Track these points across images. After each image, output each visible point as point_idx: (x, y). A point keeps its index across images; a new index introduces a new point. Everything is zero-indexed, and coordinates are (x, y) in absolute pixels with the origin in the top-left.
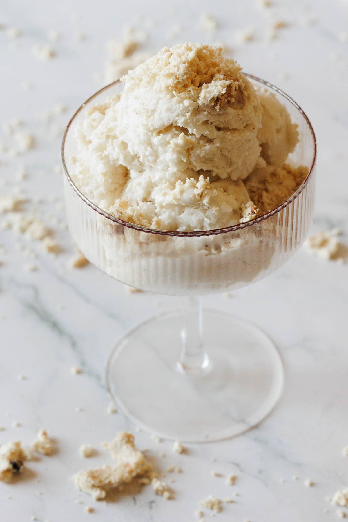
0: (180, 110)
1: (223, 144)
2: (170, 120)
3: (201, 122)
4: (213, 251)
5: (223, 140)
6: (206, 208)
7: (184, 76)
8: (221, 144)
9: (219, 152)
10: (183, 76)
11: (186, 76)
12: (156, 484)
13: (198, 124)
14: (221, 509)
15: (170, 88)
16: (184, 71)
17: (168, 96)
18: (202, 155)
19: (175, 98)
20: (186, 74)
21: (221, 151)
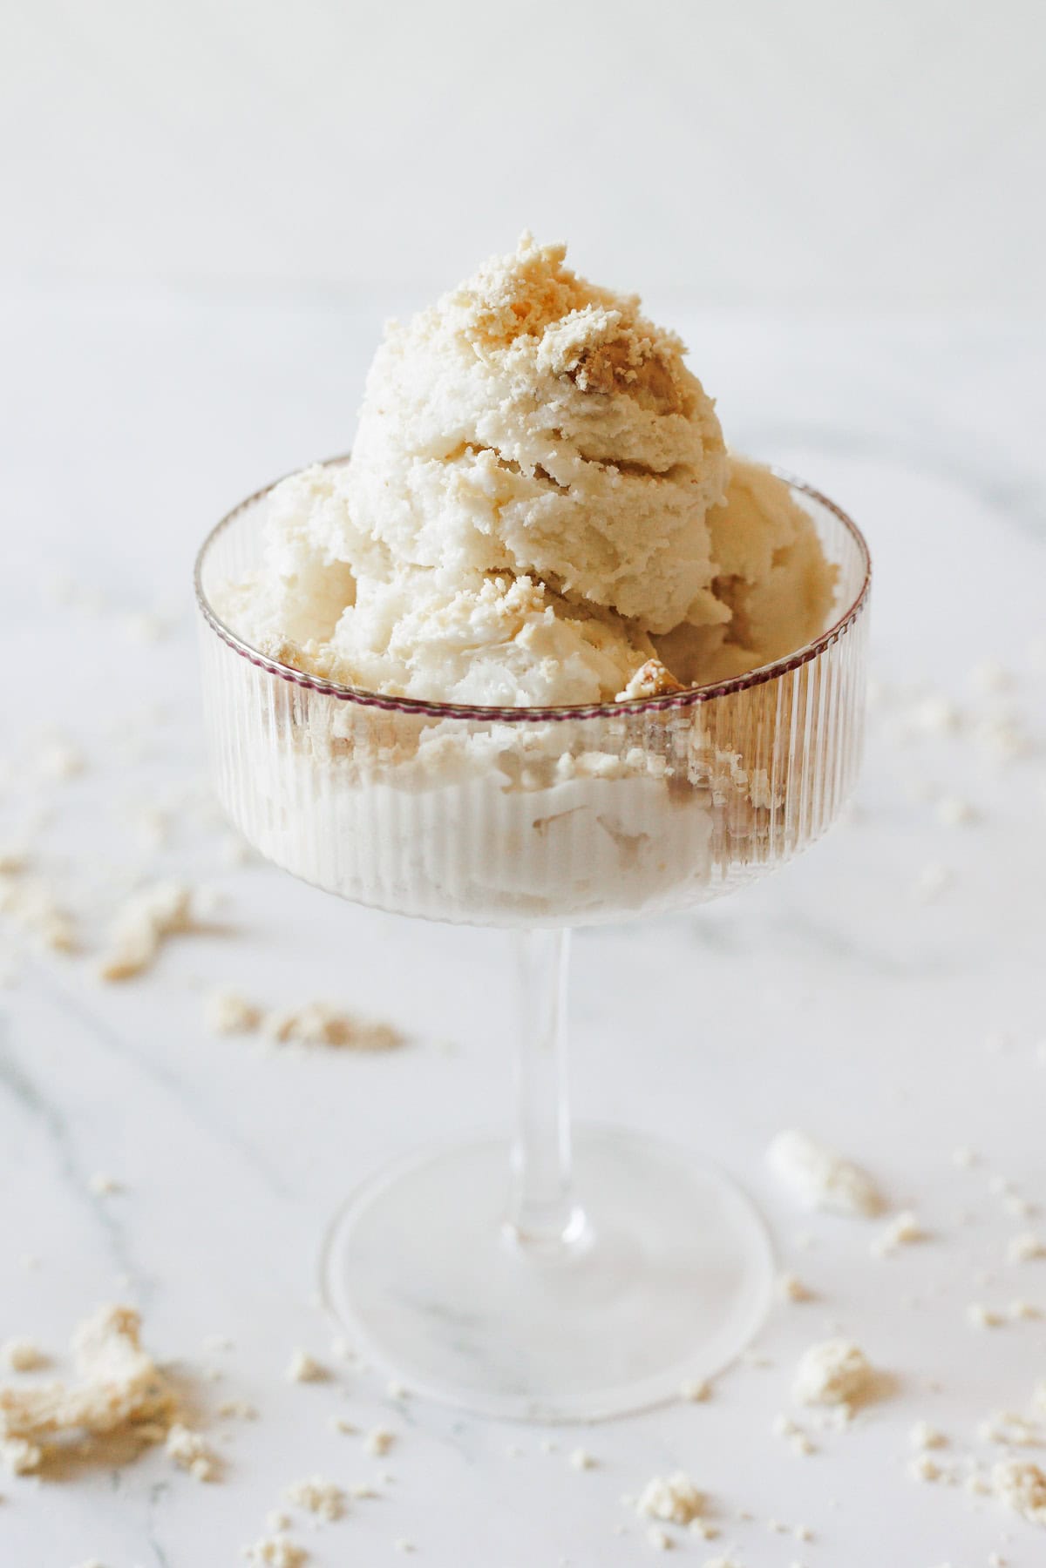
0: (486, 394)
1: (594, 497)
2: (458, 421)
3: (538, 428)
4: (527, 779)
5: (593, 487)
6: (523, 661)
7: (504, 297)
8: (588, 495)
9: (581, 517)
10: (501, 298)
11: (508, 298)
12: (179, 1440)
13: (530, 430)
14: (338, 1513)
15: (467, 334)
16: (503, 284)
17: (461, 360)
18: (529, 519)
19: (479, 363)
20: (507, 292)
21: (587, 519)
